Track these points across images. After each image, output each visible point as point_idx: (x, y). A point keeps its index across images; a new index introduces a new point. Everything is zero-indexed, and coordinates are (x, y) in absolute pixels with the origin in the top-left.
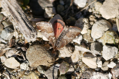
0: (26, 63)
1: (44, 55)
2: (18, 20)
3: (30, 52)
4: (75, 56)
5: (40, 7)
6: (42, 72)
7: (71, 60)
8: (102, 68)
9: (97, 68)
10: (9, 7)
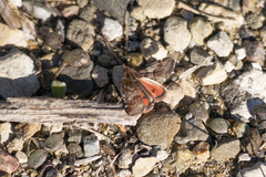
0: (159, 149)
1: (166, 120)
2: (94, 116)
3: (149, 134)
4: (188, 88)
5: (85, 81)
6: (186, 140)
7: (190, 98)
8: (237, 68)
9: (231, 73)
10: (62, 115)
